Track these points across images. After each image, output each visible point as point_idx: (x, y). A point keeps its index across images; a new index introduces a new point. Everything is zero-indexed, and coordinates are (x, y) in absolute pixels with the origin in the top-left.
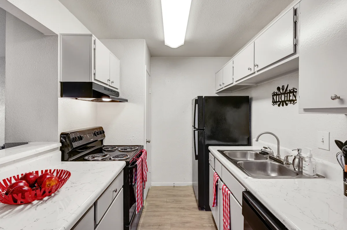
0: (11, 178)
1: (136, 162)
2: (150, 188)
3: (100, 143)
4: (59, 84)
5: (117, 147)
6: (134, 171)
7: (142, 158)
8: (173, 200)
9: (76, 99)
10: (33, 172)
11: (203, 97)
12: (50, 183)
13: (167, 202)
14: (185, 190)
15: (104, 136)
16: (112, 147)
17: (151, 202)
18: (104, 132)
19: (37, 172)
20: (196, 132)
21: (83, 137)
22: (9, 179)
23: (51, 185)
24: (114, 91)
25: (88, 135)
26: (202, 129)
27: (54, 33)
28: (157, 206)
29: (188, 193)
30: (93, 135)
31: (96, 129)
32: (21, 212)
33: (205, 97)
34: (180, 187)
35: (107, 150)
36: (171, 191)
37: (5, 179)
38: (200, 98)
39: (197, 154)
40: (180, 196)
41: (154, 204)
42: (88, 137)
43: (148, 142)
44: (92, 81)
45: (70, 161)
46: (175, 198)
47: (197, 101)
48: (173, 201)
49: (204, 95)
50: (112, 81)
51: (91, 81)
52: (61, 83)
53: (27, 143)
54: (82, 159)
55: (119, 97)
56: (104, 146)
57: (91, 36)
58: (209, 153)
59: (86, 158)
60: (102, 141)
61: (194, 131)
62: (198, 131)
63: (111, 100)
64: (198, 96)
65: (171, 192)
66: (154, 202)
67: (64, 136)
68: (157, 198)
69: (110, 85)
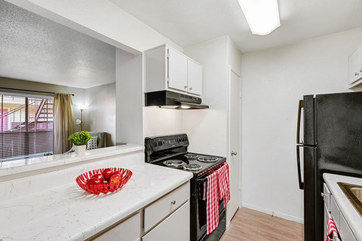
0: (98, 170)
1: (207, 175)
2: (240, 208)
3: (185, 149)
4: (144, 95)
5: (198, 156)
6: (205, 185)
7: (217, 172)
8: (267, 234)
9: (160, 107)
10: (111, 168)
11: (314, 97)
12: (113, 181)
13: (257, 233)
14: (289, 227)
15: (188, 144)
16: (193, 155)
17: (237, 226)
18: (187, 140)
19: (115, 169)
20: (302, 149)
21: (164, 143)
22: (97, 171)
23: (114, 182)
24: (193, 98)
25: (169, 141)
26: (313, 144)
27: (139, 52)
28: (243, 233)
29: (293, 233)
30: (175, 142)
31: (180, 135)
32: (89, 199)
33: (317, 96)
34: (281, 219)
35: (189, 158)
36: (267, 220)
37: (94, 170)
38: (308, 98)
39: (303, 180)
40: (279, 232)
41: (240, 229)
42: (170, 143)
43: (234, 154)
44: (166, 90)
45: (151, 163)
46: (270, 232)
47: (302, 104)
48: (267, 236)
49: (315, 93)
50: (190, 88)
51: (164, 90)
52: (145, 94)
53: (126, 144)
54: (160, 163)
55: (201, 104)
56: (188, 153)
57: (164, 45)
58: (324, 184)
59: (165, 163)
60: (186, 147)
61: (298, 147)
62: (304, 147)
63: (190, 107)
64: (304, 96)
65: (267, 222)
66: (240, 227)
67: (147, 140)
68: (246, 223)
69: (188, 92)
